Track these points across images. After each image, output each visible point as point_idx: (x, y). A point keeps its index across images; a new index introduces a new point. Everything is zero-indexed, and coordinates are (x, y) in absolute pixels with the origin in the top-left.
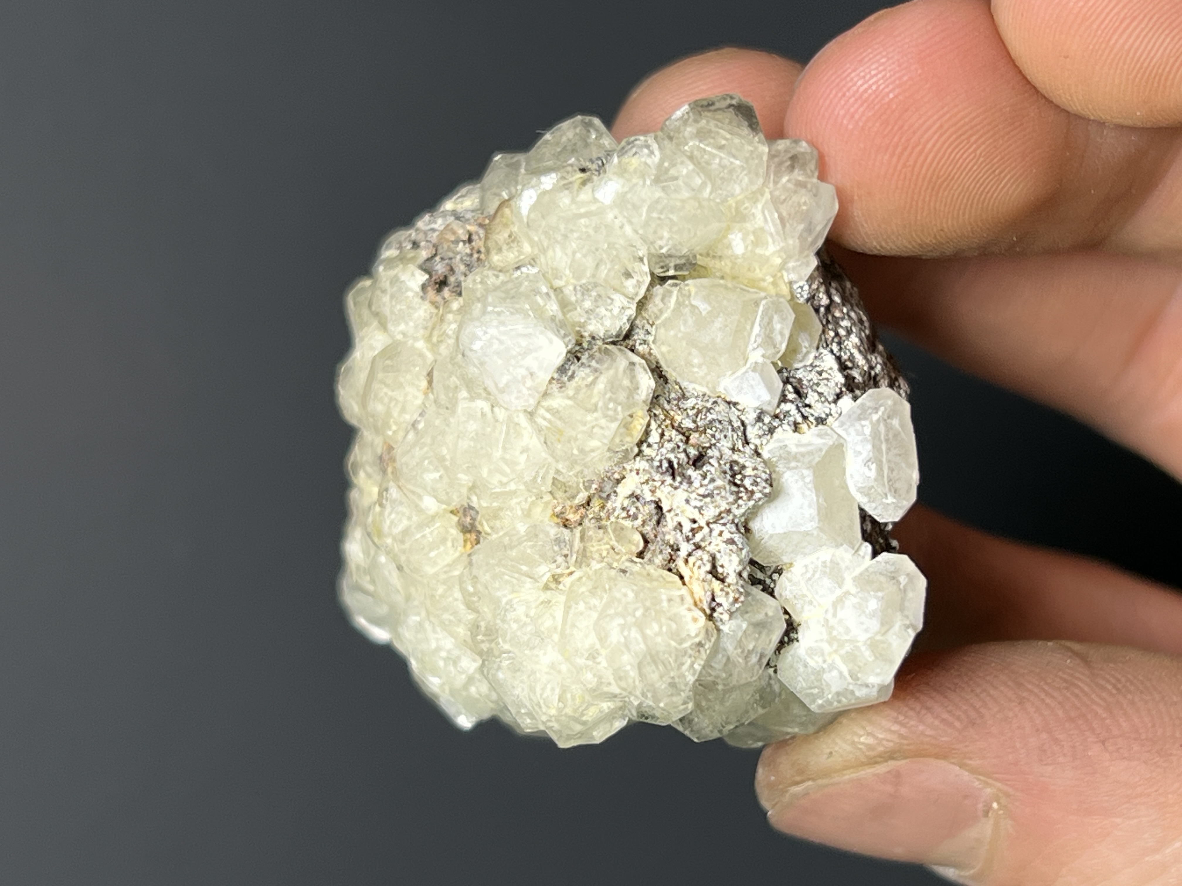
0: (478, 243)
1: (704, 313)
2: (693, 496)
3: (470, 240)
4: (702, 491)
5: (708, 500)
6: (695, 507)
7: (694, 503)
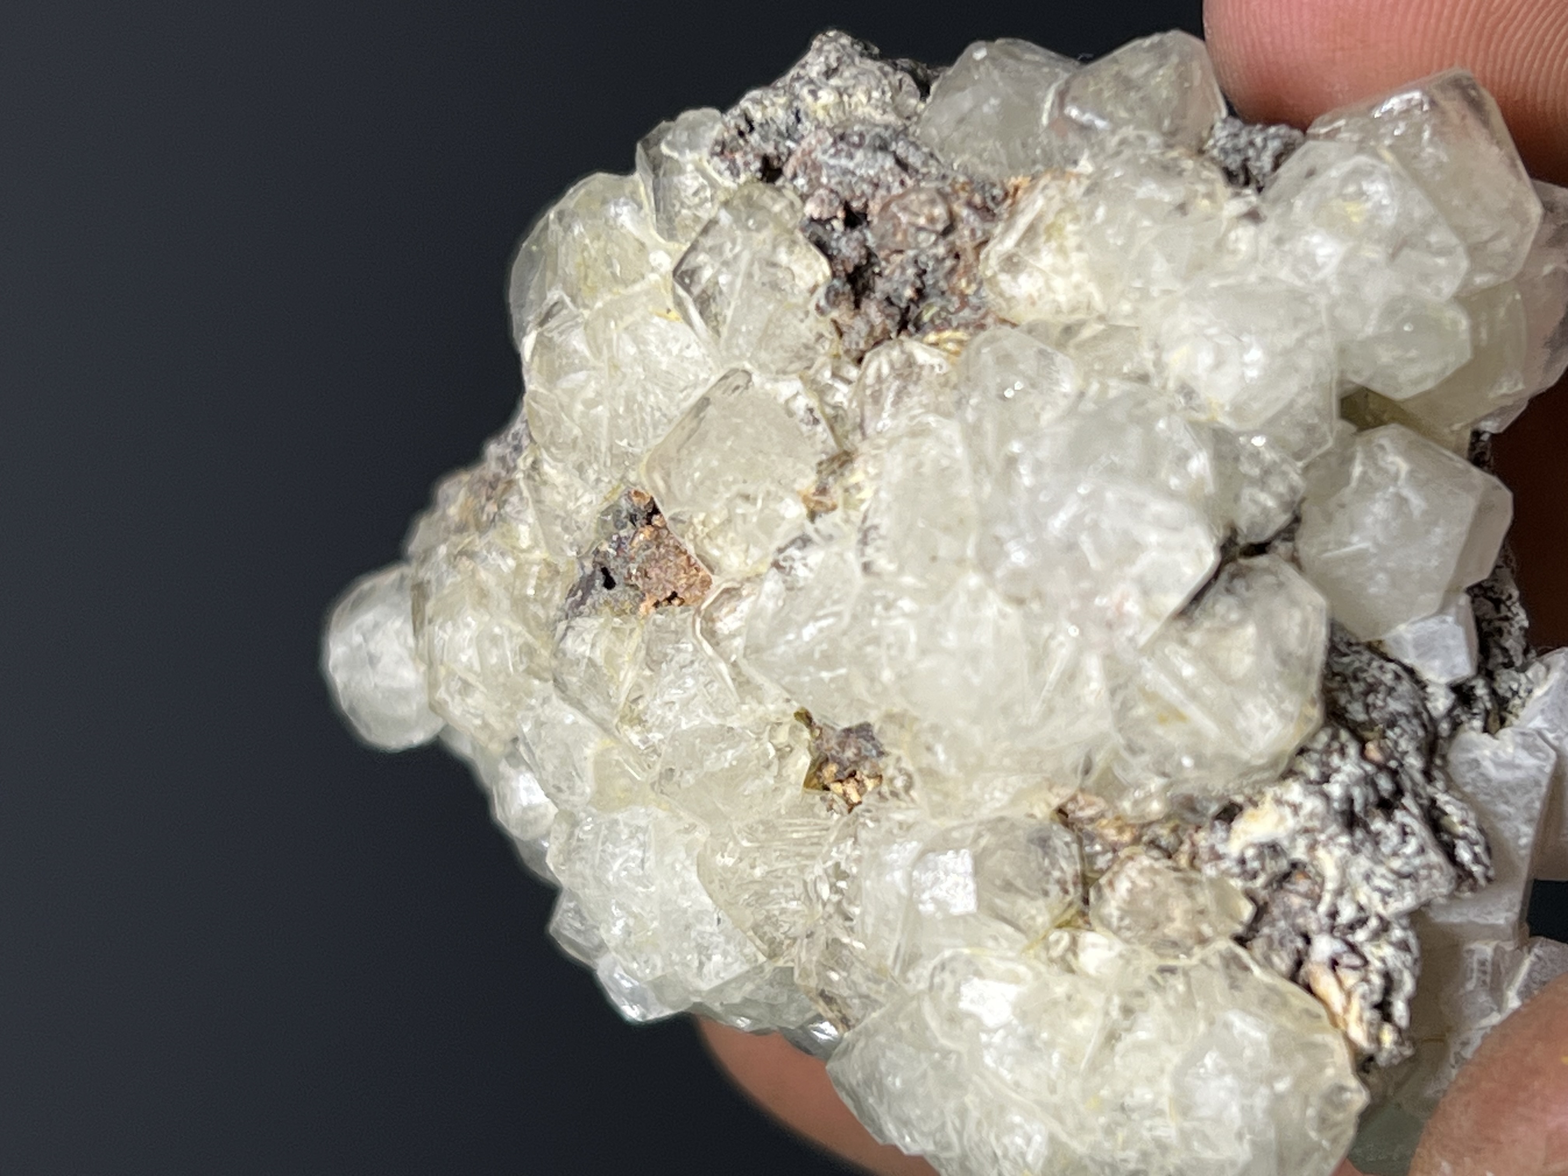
0: (963, 237)
1: (1416, 513)
2: (1381, 870)
3: (947, 231)
4: (1396, 864)
5: (1407, 883)
6: (1379, 889)
7: (1378, 882)
